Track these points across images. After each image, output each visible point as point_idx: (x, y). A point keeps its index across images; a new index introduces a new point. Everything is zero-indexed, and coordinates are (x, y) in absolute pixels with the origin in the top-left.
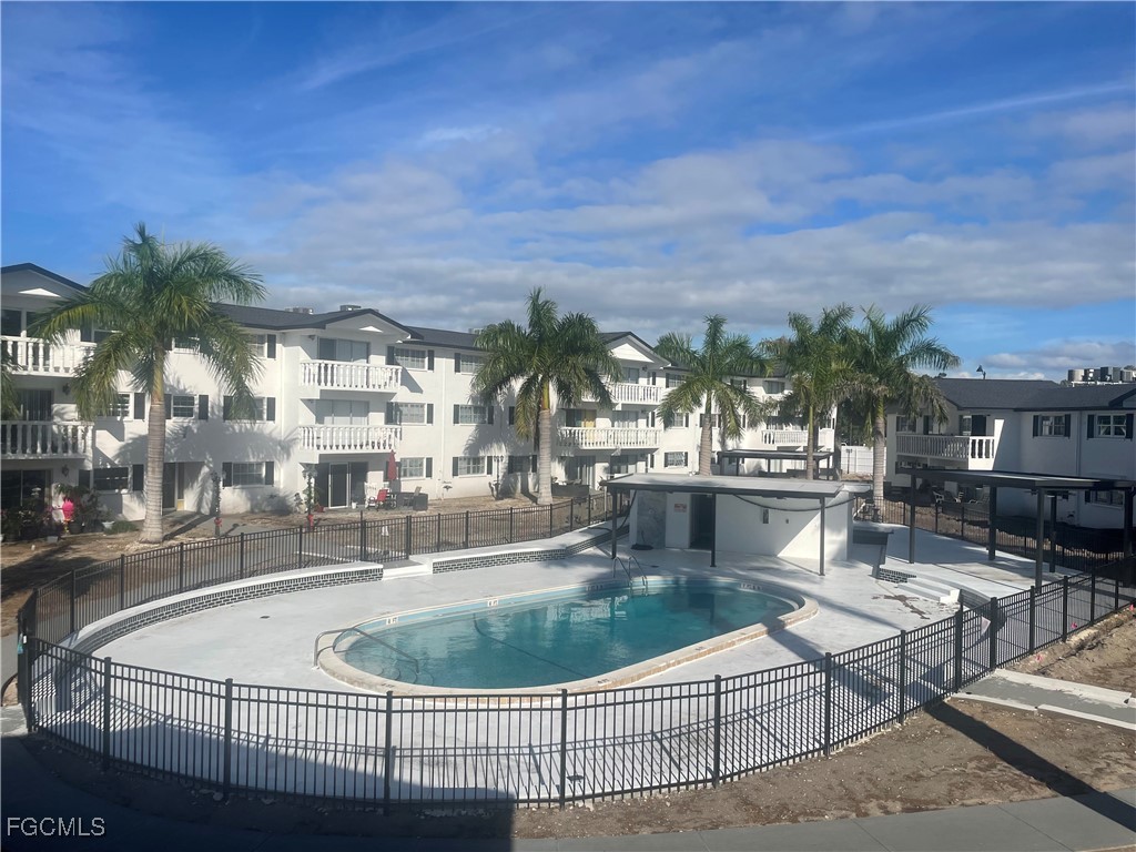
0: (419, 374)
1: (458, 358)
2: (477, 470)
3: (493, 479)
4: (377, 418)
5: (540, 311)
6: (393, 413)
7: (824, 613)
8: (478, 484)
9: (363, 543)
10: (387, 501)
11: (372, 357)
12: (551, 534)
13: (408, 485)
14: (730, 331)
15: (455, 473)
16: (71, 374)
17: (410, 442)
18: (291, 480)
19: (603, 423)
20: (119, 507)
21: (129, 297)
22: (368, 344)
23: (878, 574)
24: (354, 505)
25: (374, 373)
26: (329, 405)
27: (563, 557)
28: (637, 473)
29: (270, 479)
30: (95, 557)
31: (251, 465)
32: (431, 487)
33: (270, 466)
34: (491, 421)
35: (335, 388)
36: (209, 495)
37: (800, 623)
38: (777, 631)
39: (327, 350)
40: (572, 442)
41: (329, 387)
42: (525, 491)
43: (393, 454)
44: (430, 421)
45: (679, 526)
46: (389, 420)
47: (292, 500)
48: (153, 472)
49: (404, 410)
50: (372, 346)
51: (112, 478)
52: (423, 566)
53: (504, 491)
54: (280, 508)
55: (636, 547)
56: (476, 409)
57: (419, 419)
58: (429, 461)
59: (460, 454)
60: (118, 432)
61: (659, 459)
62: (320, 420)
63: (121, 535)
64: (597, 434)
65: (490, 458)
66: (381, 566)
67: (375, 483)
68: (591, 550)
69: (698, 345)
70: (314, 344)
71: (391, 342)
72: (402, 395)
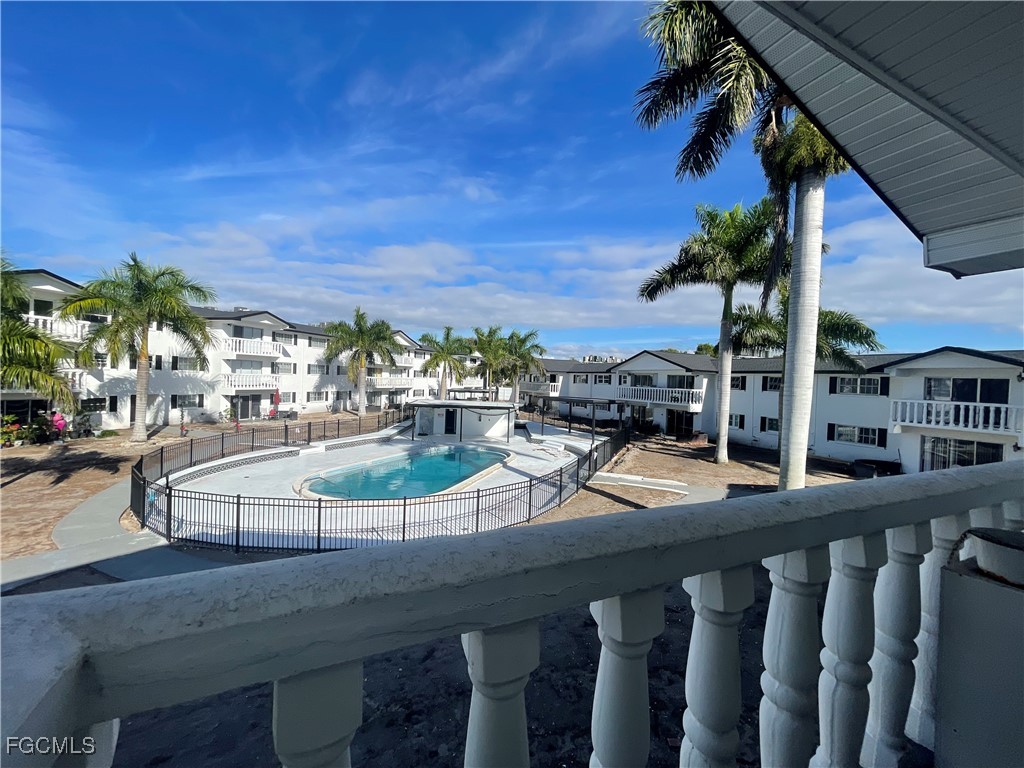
0: (290, 348)
1: (310, 339)
2: (320, 399)
4: (267, 370)
5: (360, 318)
6: (274, 367)
7: (518, 457)
8: (321, 406)
9: (286, 438)
10: (274, 416)
11: (264, 337)
12: (379, 429)
13: (283, 407)
14: (454, 335)
15: (308, 401)
17: (284, 383)
18: (217, 404)
19: (385, 375)
22: (262, 330)
23: (530, 440)
24: (254, 418)
25: (263, 346)
26: (239, 363)
27: (387, 440)
28: (403, 399)
29: (201, 404)
30: (100, 451)
31: (189, 396)
32: (296, 407)
33: (201, 397)
34: (327, 373)
35: (245, 353)
36: (162, 414)
39: (238, 332)
40: (370, 384)
41: (241, 353)
42: (345, 409)
43: (277, 390)
44: (295, 372)
45: (440, 423)
46: (273, 372)
47: (216, 416)
48: (141, 400)
49: (280, 366)
50: (264, 333)
52: (319, 447)
53: (335, 410)
54: (209, 421)
55: (419, 434)
56: (320, 367)
57: (288, 371)
58: (294, 394)
59: (311, 390)
60: (99, 376)
61: (411, 392)
62: (234, 371)
63: (108, 438)
64: (384, 380)
65: (327, 393)
66: (298, 448)
67: (265, 405)
69: (440, 338)
70: (231, 329)
71: (274, 330)
72: (282, 359)
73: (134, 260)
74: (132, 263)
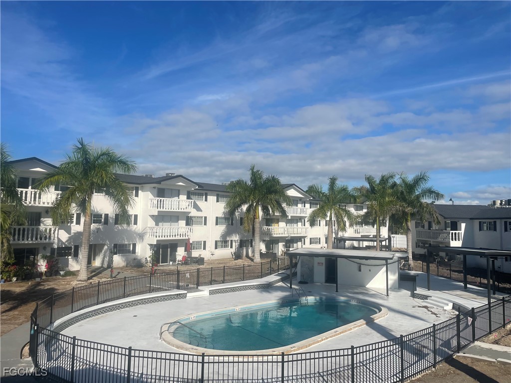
0: (201, 203)
1: (218, 196)
2: (226, 246)
3: (233, 250)
4: (182, 223)
5: (255, 176)
6: (189, 221)
7: (391, 314)
8: (227, 252)
9: (178, 281)
10: (186, 261)
11: (180, 196)
12: (262, 276)
13: (195, 254)
14: (339, 184)
15: (216, 248)
16: (50, 205)
17: (196, 234)
18: (143, 251)
19: (282, 224)
20: (67, 264)
21: (78, 172)
22: (179, 191)
23: (414, 295)
24: (171, 263)
25: (181, 203)
26: (162, 218)
27: (267, 288)
28: (298, 248)
29: (134, 251)
30: (56, 288)
31: (126, 245)
32: (205, 254)
33: (134, 245)
34: (232, 224)
35: (164, 210)
36: (107, 259)
37: (381, 319)
38: (371, 323)
39: (161, 193)
40: (268, 233)
41: (162, 210)
42: (247, 256)
43: (189, 239)
44: (205, 224)
45: (320, 272)
46: (187, 224)
47: (144, 261)
48: (85, 248)
49: (194, 219)
50: (181, 192)
51: (65, 251)
52: (205, 292)
53: (238, 256)
54: (138, 264)
55: (301, 283)
56: (226, 219)
57: (200, 223)
58: (205, 242)
59: (218, 239)
60: (68, 230)
61: (307, 241)
62: (157, 224)
63: (68, 277)
64: (280, 229)
65: (232, 241)
66: (186, 292)
67: (181, 253)
68: (281, 284)
69: (325, 189)
70: (156, 191)
71: (189, 190)
72: (194, 213)
73: (82, 144)
74: (80, 146)
